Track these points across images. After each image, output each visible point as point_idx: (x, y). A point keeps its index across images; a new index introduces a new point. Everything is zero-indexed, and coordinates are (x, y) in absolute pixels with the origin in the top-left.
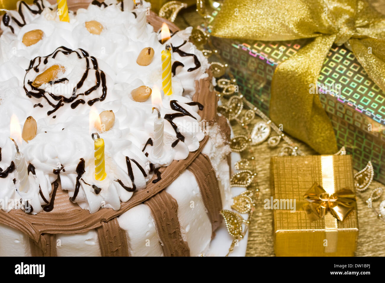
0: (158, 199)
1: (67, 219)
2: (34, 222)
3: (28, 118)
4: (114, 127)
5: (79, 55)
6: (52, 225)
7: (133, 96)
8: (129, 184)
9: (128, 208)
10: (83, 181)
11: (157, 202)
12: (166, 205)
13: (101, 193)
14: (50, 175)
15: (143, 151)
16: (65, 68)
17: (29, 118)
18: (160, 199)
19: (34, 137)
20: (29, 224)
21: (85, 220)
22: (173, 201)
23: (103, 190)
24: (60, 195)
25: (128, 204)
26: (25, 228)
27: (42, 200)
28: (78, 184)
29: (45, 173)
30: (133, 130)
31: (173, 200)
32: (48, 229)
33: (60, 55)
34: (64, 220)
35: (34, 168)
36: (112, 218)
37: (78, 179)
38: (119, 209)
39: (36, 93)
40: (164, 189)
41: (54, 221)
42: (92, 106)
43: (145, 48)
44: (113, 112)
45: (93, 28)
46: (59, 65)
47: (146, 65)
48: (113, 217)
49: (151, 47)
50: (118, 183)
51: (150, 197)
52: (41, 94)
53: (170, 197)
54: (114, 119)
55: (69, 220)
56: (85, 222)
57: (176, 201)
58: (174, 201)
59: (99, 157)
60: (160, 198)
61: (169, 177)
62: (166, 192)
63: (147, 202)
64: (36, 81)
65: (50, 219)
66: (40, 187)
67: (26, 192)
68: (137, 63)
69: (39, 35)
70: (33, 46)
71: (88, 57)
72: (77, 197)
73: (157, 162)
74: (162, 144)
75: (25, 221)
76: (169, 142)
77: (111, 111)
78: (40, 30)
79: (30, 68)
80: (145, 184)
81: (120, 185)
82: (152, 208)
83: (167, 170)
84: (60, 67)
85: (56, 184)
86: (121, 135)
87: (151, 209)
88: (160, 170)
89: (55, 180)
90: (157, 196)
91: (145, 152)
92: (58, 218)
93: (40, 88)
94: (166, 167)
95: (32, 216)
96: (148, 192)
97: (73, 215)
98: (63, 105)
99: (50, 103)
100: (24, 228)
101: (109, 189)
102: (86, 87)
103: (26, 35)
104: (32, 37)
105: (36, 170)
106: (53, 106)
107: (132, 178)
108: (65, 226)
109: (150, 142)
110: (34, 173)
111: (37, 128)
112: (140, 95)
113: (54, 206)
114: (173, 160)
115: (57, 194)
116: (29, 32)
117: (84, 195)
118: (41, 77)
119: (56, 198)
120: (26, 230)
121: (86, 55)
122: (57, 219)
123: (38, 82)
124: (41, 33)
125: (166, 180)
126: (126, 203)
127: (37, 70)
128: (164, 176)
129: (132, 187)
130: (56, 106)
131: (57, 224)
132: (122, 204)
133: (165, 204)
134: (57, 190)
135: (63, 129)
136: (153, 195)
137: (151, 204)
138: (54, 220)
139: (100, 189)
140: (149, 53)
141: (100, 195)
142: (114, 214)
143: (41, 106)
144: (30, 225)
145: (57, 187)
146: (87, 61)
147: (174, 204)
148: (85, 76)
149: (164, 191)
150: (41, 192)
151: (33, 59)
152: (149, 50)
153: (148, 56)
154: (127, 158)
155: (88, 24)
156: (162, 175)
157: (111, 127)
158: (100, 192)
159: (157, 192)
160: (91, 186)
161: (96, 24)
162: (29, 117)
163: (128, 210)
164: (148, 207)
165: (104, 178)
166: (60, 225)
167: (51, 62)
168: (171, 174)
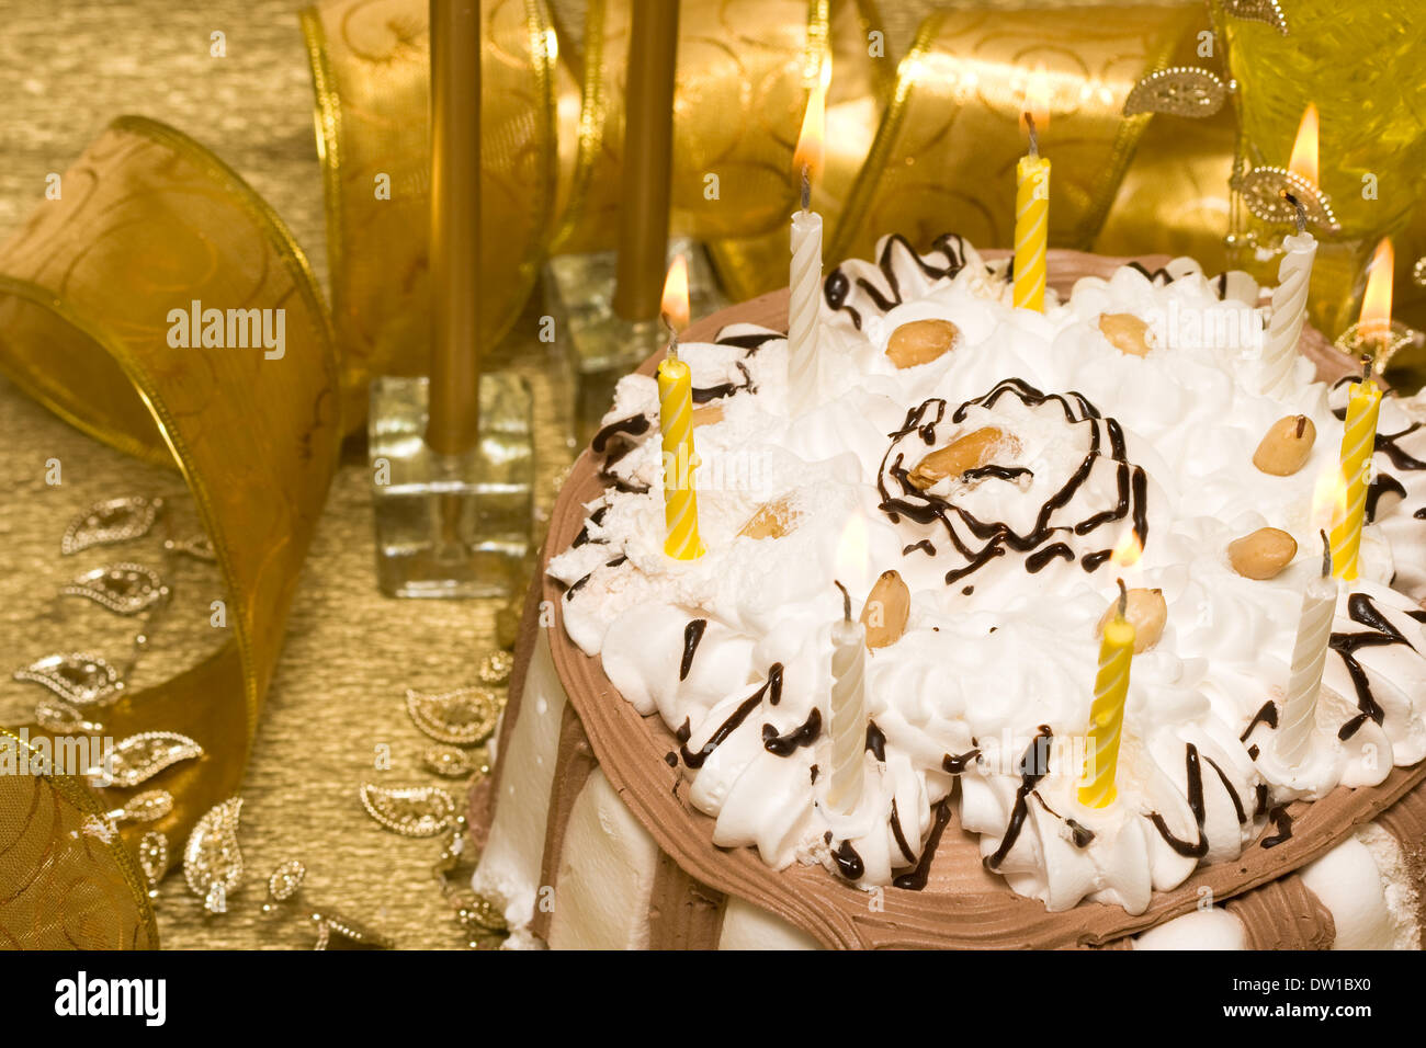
0: (1272, 899)
1: (969, 916)
2: (860, 915)
3: (884, 575)
4: (1160, 646)
5: (1068, 410)
6: (919, 931)
7: (1232, 558)
8: (1187, 829)
9: (1174, 913)
10: (1040, 799)
11: (1268, 907)
12: (1297, 924)
13: (1094, 848)
14: (930, 774)
15: (1243, 739)
16: (1022, 441)
17: (889, 575)
18: (1280, 902)
19: (895, 639)
20: (843, 916)
21: (1029, 928)
22: (1322, 916)
23: (1100, 840)
24: (954, 846)
25: (1174, 900)
26: (830, 926)
27: (896, 846)
28: (1021, 810)
29: (915, 763)
30: (1217, 668)
31: (1320, 911)
32: (906, 940)
33: (1010, 400)
34: (961, 919)
35: (882, 740)
36: (1117, 936)
37: (1022, 793)
38: (1143, 908)
39: (917, 507)
40: (1298, 872)
41: (926, 917)
42: (1095, 572)
43: (1289, 417)
44: (1163, 594)
45: (1121, 337)
46: (1003, 431)
47: (1282, 474)
48: (1120, 935)
49: (1309, 415)
50: (1151, 824)
51: (1249, 887)
52: (935, 510)
53: (1314, 902)
54: (1162, 620)
55: (978, 921)
56: (1028, 934)
57: (1331, 916)
58: (1326, 915)
59: (1105, 718)
60: (1281, 897)
61: (1318, 834)
62: (1301, 882)
63: (1236, 904)
64: (922, 469)
65: (915, 912)
66: (894, 801)
67: (848, 813)
68: (1255, 463)
69: (943, 336)
70: (920, 371)
71: (1097, 420)
72: (1011, 854)
73: (1286, 778)
74: (1310, 722)
75: (831, 904)
76: (1332, 721)
77: (1158, 591)
78: (949, 323)
79: (907, 429)
80: (1236, 843)
81: (1157, 833)
82: (1250, 924)
83: (1313, 813)
84: (1005, 436)
85: (944, 809)
86: (1179, 676)
87: (1248, 929)
88: (1290, 811)
89: (941, 797)
90: (1270, 888)
91: (1250, 743)
92: (941, 911)
93: (933, 490)
94: (1313, 802)
95: (858, 893)
96: (1244, 871)
97: (992, 907)
98: (1002, 552)
99: (959, 546)
100: (825, 928)
101: (1122, 836)
102: (1079, 509)
103: (900, 332)
104: (920, 342)
105: (887, 749)
106: (968, 555)
107: (1200, 815)
108: (962, 938)
109: (1268, 714)
110: (881, 756)
111: (908, 614)
112: (1256, 554)
113: (930, 878)
114: (1337, 786)
115: (942, 842)
116: (914, 323)
117: (1034, 850)
118: (939, 459)
119: (938, 853)
120: (832, 935)
121: (1091, 413)
122: (937, 915)
123: (928, 473)
124: (953, 330)
125: (1306, 842)
126: (1169, 896)
127: (928, 436)
128: (1302, 829)
129: (1196, 841)
130: (978, 555)
131: (935, 930)
132: (1158, 896)
133: (1296, 918)
134: (945, 832)
135: (993, 629)
136: (1258, 882)
137: (1247, 910)
138: (927, 915)
139: (1091, 836)
140: (1300, 434)
141: (1089, 856)
142: (1127, 925)
143: (931, 550)
144: (846, 919)
145: (947, 821)
146: (1095, 431)
147: (1325, 924)
148: (1084, 472)
149: (1295, 877)
150: (894, 822)
151: (917, 405)
152: (1302, 422)
153: (1296, 442)
154: (1191, 749)
155: (1107, 323)
156: (1295, 826)
157: (1150, 645)
158: (1089, 842)
159: (1272, 876)
160: (1063, 820)
161: (1135, 326)
162: (889, 572)
163: (1172, 918)
164: (1239, 919)
165: (1106, 802)
166: (946, 932)
167: (978, 418)
168: (1327, 823)
